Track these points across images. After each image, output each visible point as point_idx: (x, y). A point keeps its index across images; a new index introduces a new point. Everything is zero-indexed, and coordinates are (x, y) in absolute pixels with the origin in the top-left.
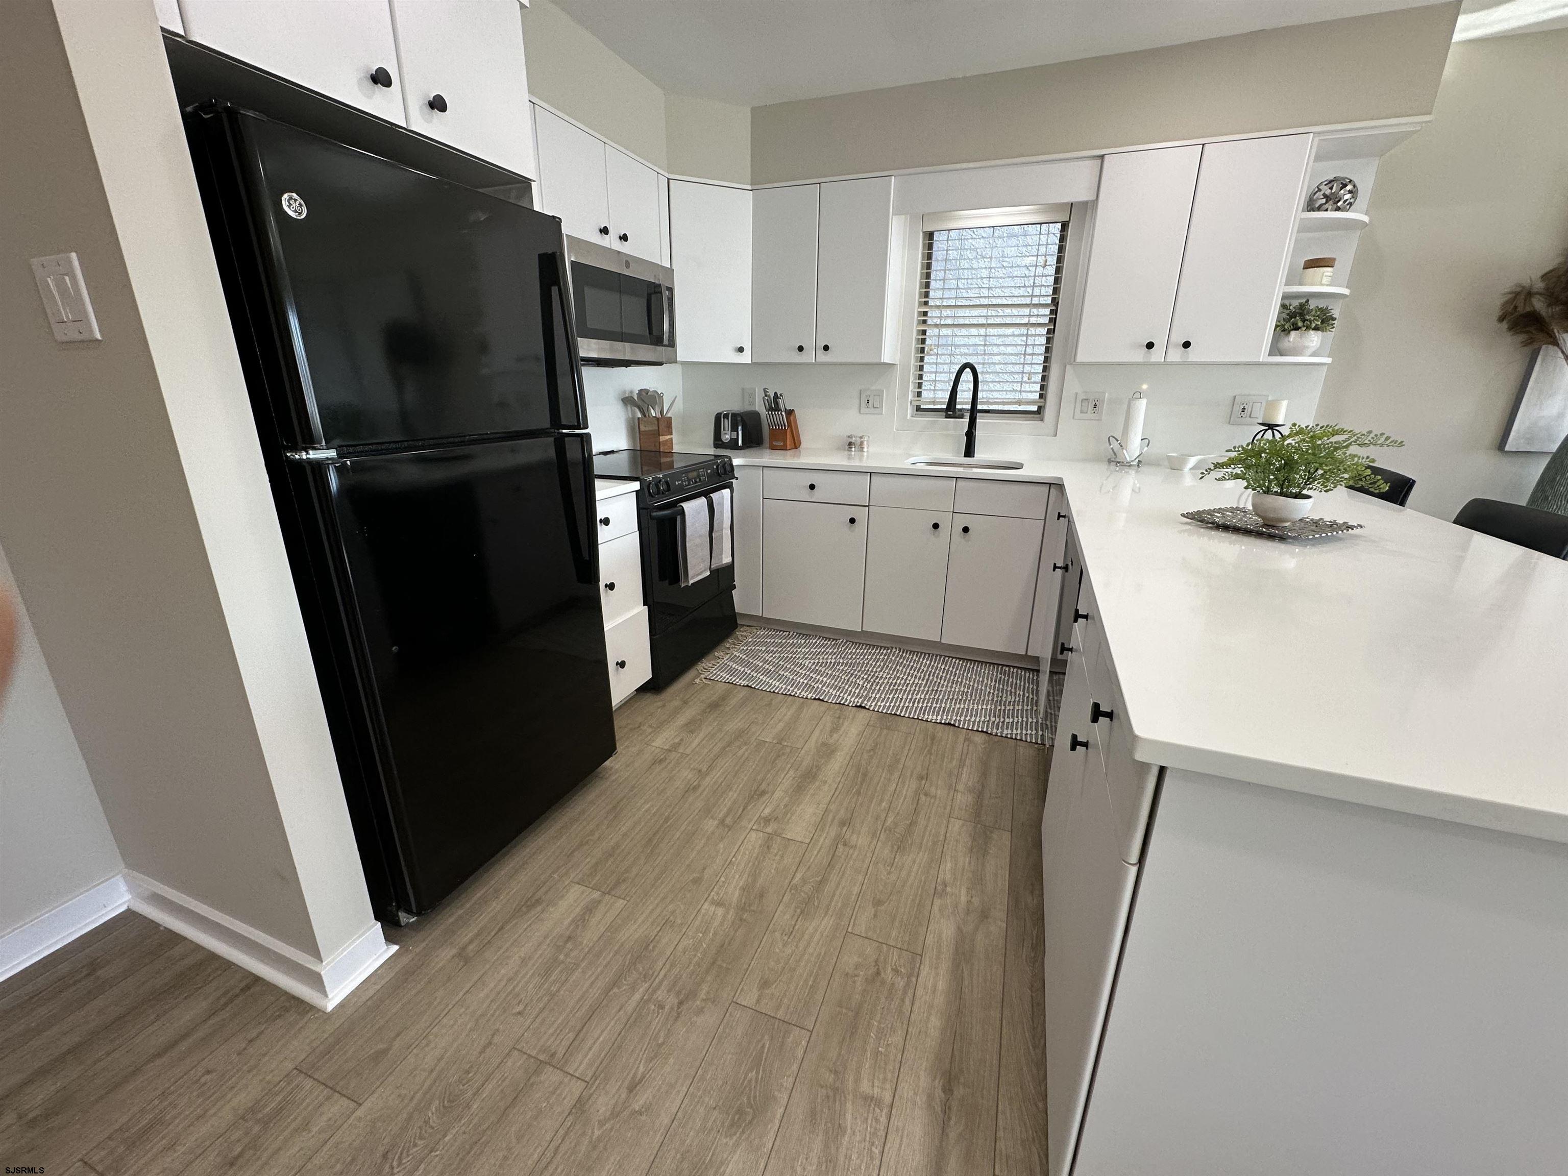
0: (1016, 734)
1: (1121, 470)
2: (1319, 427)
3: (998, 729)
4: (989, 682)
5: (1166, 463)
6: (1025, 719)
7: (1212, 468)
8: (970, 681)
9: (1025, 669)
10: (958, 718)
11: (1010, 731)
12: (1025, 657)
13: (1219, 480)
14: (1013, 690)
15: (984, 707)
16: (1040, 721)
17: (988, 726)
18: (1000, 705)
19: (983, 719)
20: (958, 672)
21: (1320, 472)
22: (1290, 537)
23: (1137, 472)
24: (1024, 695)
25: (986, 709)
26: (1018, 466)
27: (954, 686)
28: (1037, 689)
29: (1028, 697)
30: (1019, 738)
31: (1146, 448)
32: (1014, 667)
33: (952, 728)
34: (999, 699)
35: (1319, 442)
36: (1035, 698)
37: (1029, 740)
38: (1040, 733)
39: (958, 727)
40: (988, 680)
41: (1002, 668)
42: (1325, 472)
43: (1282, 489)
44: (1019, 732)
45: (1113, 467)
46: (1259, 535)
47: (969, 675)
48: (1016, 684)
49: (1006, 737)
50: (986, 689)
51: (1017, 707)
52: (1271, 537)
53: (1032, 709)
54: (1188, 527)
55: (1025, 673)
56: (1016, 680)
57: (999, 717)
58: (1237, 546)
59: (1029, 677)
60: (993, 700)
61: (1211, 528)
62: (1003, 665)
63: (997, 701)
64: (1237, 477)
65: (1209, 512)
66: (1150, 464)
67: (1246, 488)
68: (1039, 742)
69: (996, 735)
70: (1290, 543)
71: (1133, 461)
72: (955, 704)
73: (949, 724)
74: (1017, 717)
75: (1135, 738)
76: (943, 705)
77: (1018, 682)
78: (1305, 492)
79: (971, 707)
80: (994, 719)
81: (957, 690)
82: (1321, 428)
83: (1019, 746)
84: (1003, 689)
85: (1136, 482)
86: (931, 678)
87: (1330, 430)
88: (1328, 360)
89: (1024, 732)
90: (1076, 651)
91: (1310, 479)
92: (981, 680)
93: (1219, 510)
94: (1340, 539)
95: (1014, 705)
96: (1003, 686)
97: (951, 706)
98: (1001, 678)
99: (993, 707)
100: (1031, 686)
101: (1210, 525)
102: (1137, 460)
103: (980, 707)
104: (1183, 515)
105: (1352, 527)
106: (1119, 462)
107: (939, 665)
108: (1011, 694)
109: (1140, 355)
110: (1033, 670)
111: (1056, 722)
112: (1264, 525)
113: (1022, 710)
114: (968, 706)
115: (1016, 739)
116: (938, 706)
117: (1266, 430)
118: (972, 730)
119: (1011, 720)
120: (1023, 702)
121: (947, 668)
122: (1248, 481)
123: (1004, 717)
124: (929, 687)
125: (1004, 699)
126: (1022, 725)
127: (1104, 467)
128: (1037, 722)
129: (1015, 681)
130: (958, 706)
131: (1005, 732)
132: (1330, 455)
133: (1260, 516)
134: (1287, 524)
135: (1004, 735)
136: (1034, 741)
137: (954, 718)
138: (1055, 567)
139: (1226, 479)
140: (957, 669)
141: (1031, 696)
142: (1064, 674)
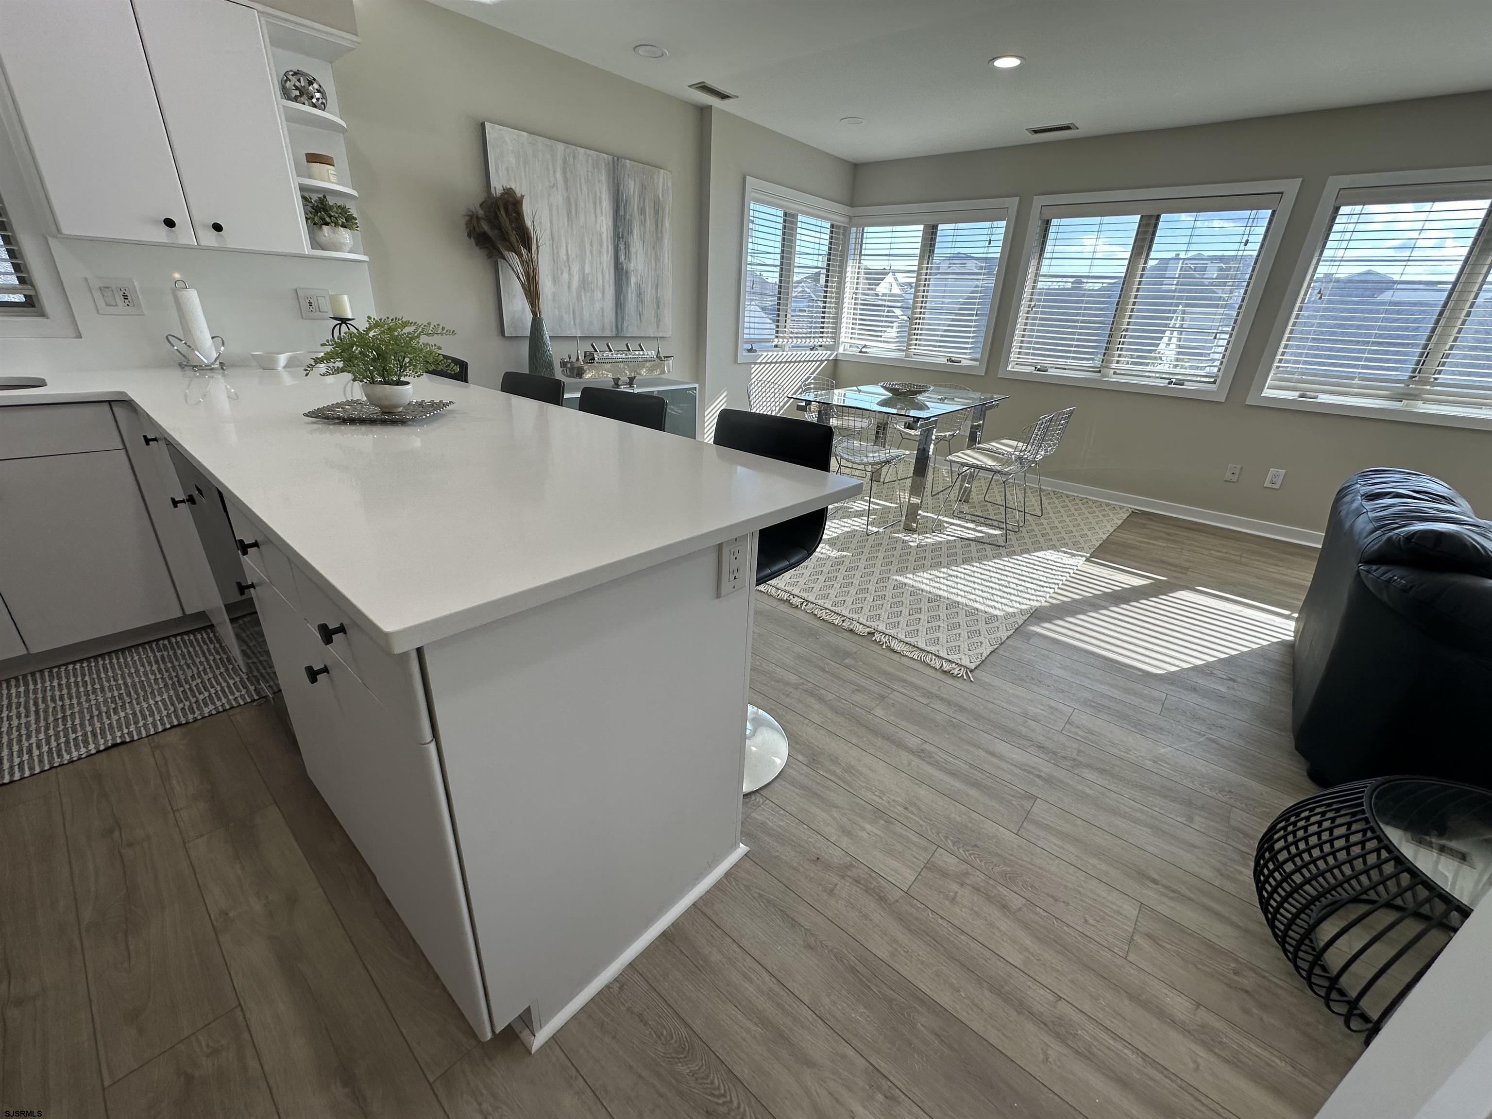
0: (223, 705)
1: (203, 376)
2: (390, 320)
3: (194, 713)
4: (148, 668)
5: (254, 363)
6: (224, 684)
7: (313, 364)
8: (116, 680)
9: (192, 632)
10: (126, 731)
11: (211, 707)
12: (185, 618)
13: (323, 375)
14: (189, 661)
15: (158, 698)
16: (245, 677)
17: (177, 716)
18: (181, 686)
19: (165, 713)
20: (87, 678)
21: (407, 360)
22: (409, 420)
23: (224, 375)
24: (207, 660)
25: (163, 701)
26: (39, 383)
27: (92, 697)
28: (221, 646)
29: (214, 660)
30: (228, 707)
31: (222, 348)
32: (175, 636)
33: (122, 748)
34: (175, 679)
35: (396, 333)
36: (224, 656)
37: (242, 703)
38: (252, 688)
39: (132, 741)
40: (143, 665)
41: (157, 645)
42: (411, 360)
43: (384, 378)
44: (224, 701)
45: (189, 372)
46: (384, 422)
47: (110, 674)
48: (189, 652)
49: (211, 715)
50: (148, 679)
51: (206, 678)
52: (394, 422)
53: (227, 670)
54: (315, 426)
55: (195, 636)
56: (186, 647)
57: (187, 699)
58: (370, 436)
59: (202, 638)
60: (166, 685)
61: (339, 424)
62: (157, 640)
63: (173, 684)
64: (339, 371)
65: (329, 408)
66: (233, 365)
67: (354, 380)
68: (256, 697)
69: (196, 720)
70: (411, 425)
71: (213, 364)
72: (109, 717)
73: (115, 745)
74: (213, 687)
75: (387, 635)
76: (89, 729)
77: (191, 649)
78: (402, 379)
79: (137, 708)
80: (181, 705)
81: (101, 700)
82: (392, 320)
83: (233, 715)
84: (173, 667)
85: (228, 386)
86: (42, 706)
87: (400, 322)
88: (365, 258)
89: (231, 697)
90: (259, 584)
91: (403, 368)
92: (133, 670)
93: (338, 405)
94: (443, 416)
95: (200, 677)
96: (172, 663)
97: (102, 723)
98: (162, 656)
99: (172, 692)
100: (212, 646)
101: (337, 421)
102: (218, 362)
103: (152, 702)
104: (306, 415)
105: (448, 404)
106: (196, 366)
107: (48, 684)
108: (189, 666)
109: (162, 234)
110: (204, 628)
111: (272, 667)
112: (384, 413)
113: (215, 677)
114: (133, 708)
115: (225, 710)
116: (79, 734)
117: (340, 324)
118: (156, 733)
119: (206, 694)
120: (211, 667)
121: (64, 682)
122: (353, 374)
123: (194, 696)
124: (46, 719)
125: (182, 677)
126: (223, 692)
127: (177, 373)
128: (242, 680)
129: (185, 650)
130: (115, 718)
131: (206, 711)
132: (408, 344)
133: (376, 406)
134: (401, 409)
135: (207, 715)
136: (249, 700)
137: (119, 734)
138: (175, 503)
139: (330, 374)
140: (83, 675)
141: (218, 657)
142: (256, 613)
